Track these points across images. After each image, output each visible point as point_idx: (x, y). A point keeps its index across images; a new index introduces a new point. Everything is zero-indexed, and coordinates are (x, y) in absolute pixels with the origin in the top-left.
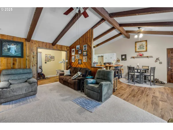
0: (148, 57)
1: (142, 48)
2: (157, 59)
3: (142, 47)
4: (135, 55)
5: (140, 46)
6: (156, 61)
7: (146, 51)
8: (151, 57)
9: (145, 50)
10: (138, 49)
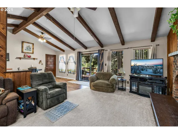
0: (34, 59)
1: (29, 50)
2: (40, 61)
3: (29, 48)
4: (22, 55)
5: (27, 47)
6: (40, 63)
7: (33, 53)
8: (37, 59)
9: (31, 52)
10: (25, 50)
